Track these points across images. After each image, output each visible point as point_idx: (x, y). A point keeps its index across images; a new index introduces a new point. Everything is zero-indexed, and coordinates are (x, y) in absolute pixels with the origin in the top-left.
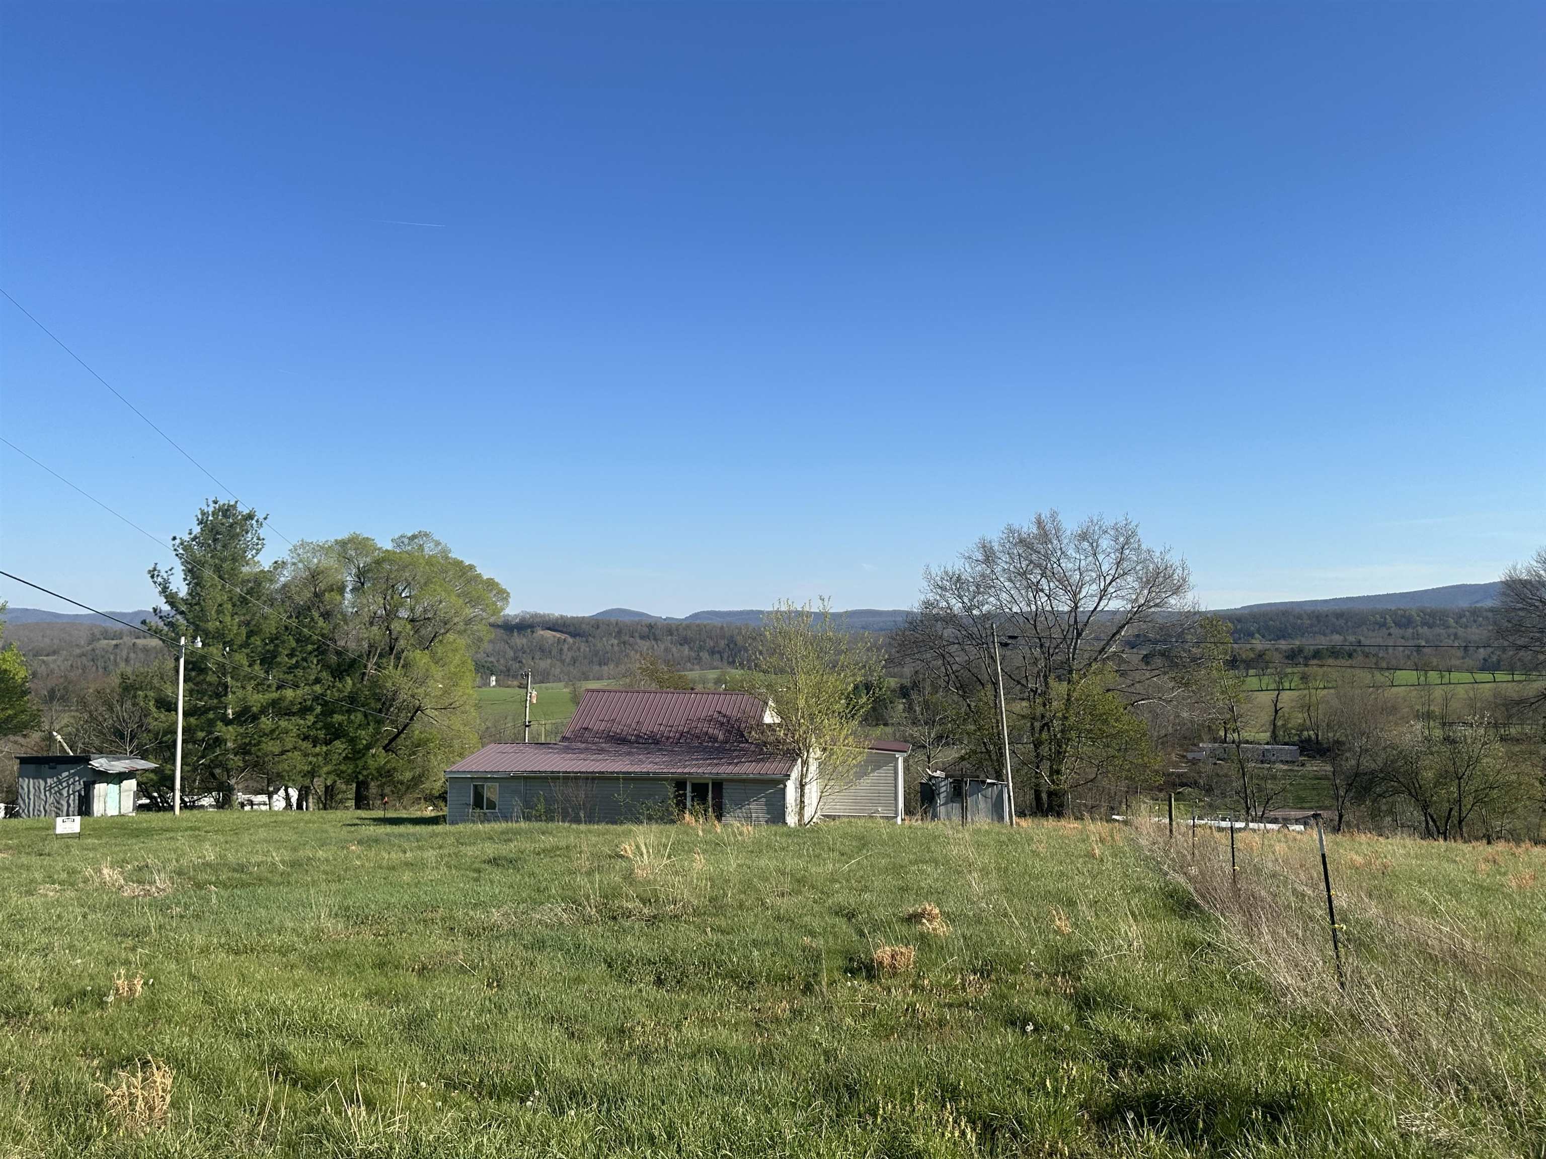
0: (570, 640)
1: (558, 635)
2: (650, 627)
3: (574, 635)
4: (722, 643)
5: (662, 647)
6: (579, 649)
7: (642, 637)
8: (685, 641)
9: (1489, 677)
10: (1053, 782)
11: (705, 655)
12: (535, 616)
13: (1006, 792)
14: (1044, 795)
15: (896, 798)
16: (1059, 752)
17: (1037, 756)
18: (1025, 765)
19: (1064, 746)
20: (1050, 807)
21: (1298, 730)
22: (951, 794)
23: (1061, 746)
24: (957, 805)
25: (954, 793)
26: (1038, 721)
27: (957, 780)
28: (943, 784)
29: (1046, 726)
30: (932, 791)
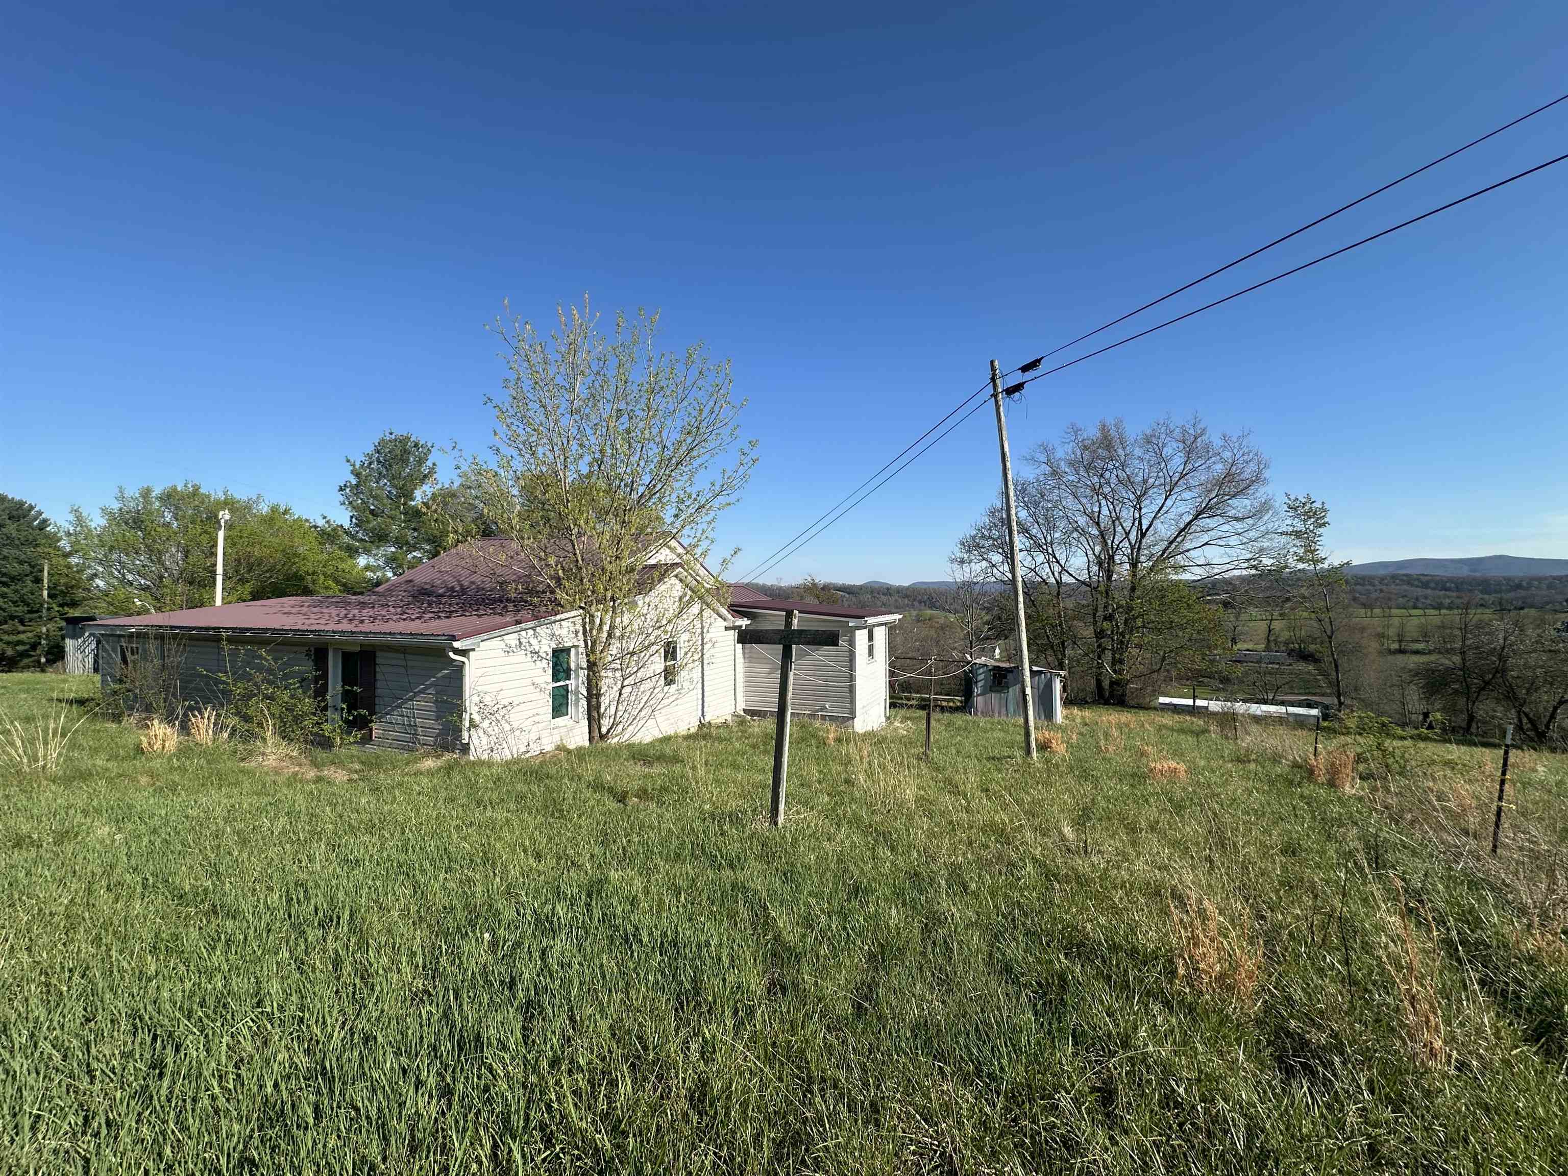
0: (847, 596)
1: (842, 593)
2: (888, 589)
3: (849, 593)
4: (926, 597)
5: (895, 599)
6: (853, 600)
7: (884, 594)
8: (906, 596)
9: (1437, 612)
10: (1115, 671)
11: (916, 604)
12: (831, 584)
13: (1058, 681)
14: (1106, 684)
15: (852, 690)
16: (1122, 642)
17: (1099, 646)
18: (1087, 655)
19: (1127, 637)
20: (1112, 696)
21: (1286, 643)
22: (990, 683)
23: (1124, 637)
24: (998, 695)
25: (994, 682)
26: (1100, 613)
27: (999, 667)
28: (981, 670)
29: (1109, 618)
30: (971, 679)
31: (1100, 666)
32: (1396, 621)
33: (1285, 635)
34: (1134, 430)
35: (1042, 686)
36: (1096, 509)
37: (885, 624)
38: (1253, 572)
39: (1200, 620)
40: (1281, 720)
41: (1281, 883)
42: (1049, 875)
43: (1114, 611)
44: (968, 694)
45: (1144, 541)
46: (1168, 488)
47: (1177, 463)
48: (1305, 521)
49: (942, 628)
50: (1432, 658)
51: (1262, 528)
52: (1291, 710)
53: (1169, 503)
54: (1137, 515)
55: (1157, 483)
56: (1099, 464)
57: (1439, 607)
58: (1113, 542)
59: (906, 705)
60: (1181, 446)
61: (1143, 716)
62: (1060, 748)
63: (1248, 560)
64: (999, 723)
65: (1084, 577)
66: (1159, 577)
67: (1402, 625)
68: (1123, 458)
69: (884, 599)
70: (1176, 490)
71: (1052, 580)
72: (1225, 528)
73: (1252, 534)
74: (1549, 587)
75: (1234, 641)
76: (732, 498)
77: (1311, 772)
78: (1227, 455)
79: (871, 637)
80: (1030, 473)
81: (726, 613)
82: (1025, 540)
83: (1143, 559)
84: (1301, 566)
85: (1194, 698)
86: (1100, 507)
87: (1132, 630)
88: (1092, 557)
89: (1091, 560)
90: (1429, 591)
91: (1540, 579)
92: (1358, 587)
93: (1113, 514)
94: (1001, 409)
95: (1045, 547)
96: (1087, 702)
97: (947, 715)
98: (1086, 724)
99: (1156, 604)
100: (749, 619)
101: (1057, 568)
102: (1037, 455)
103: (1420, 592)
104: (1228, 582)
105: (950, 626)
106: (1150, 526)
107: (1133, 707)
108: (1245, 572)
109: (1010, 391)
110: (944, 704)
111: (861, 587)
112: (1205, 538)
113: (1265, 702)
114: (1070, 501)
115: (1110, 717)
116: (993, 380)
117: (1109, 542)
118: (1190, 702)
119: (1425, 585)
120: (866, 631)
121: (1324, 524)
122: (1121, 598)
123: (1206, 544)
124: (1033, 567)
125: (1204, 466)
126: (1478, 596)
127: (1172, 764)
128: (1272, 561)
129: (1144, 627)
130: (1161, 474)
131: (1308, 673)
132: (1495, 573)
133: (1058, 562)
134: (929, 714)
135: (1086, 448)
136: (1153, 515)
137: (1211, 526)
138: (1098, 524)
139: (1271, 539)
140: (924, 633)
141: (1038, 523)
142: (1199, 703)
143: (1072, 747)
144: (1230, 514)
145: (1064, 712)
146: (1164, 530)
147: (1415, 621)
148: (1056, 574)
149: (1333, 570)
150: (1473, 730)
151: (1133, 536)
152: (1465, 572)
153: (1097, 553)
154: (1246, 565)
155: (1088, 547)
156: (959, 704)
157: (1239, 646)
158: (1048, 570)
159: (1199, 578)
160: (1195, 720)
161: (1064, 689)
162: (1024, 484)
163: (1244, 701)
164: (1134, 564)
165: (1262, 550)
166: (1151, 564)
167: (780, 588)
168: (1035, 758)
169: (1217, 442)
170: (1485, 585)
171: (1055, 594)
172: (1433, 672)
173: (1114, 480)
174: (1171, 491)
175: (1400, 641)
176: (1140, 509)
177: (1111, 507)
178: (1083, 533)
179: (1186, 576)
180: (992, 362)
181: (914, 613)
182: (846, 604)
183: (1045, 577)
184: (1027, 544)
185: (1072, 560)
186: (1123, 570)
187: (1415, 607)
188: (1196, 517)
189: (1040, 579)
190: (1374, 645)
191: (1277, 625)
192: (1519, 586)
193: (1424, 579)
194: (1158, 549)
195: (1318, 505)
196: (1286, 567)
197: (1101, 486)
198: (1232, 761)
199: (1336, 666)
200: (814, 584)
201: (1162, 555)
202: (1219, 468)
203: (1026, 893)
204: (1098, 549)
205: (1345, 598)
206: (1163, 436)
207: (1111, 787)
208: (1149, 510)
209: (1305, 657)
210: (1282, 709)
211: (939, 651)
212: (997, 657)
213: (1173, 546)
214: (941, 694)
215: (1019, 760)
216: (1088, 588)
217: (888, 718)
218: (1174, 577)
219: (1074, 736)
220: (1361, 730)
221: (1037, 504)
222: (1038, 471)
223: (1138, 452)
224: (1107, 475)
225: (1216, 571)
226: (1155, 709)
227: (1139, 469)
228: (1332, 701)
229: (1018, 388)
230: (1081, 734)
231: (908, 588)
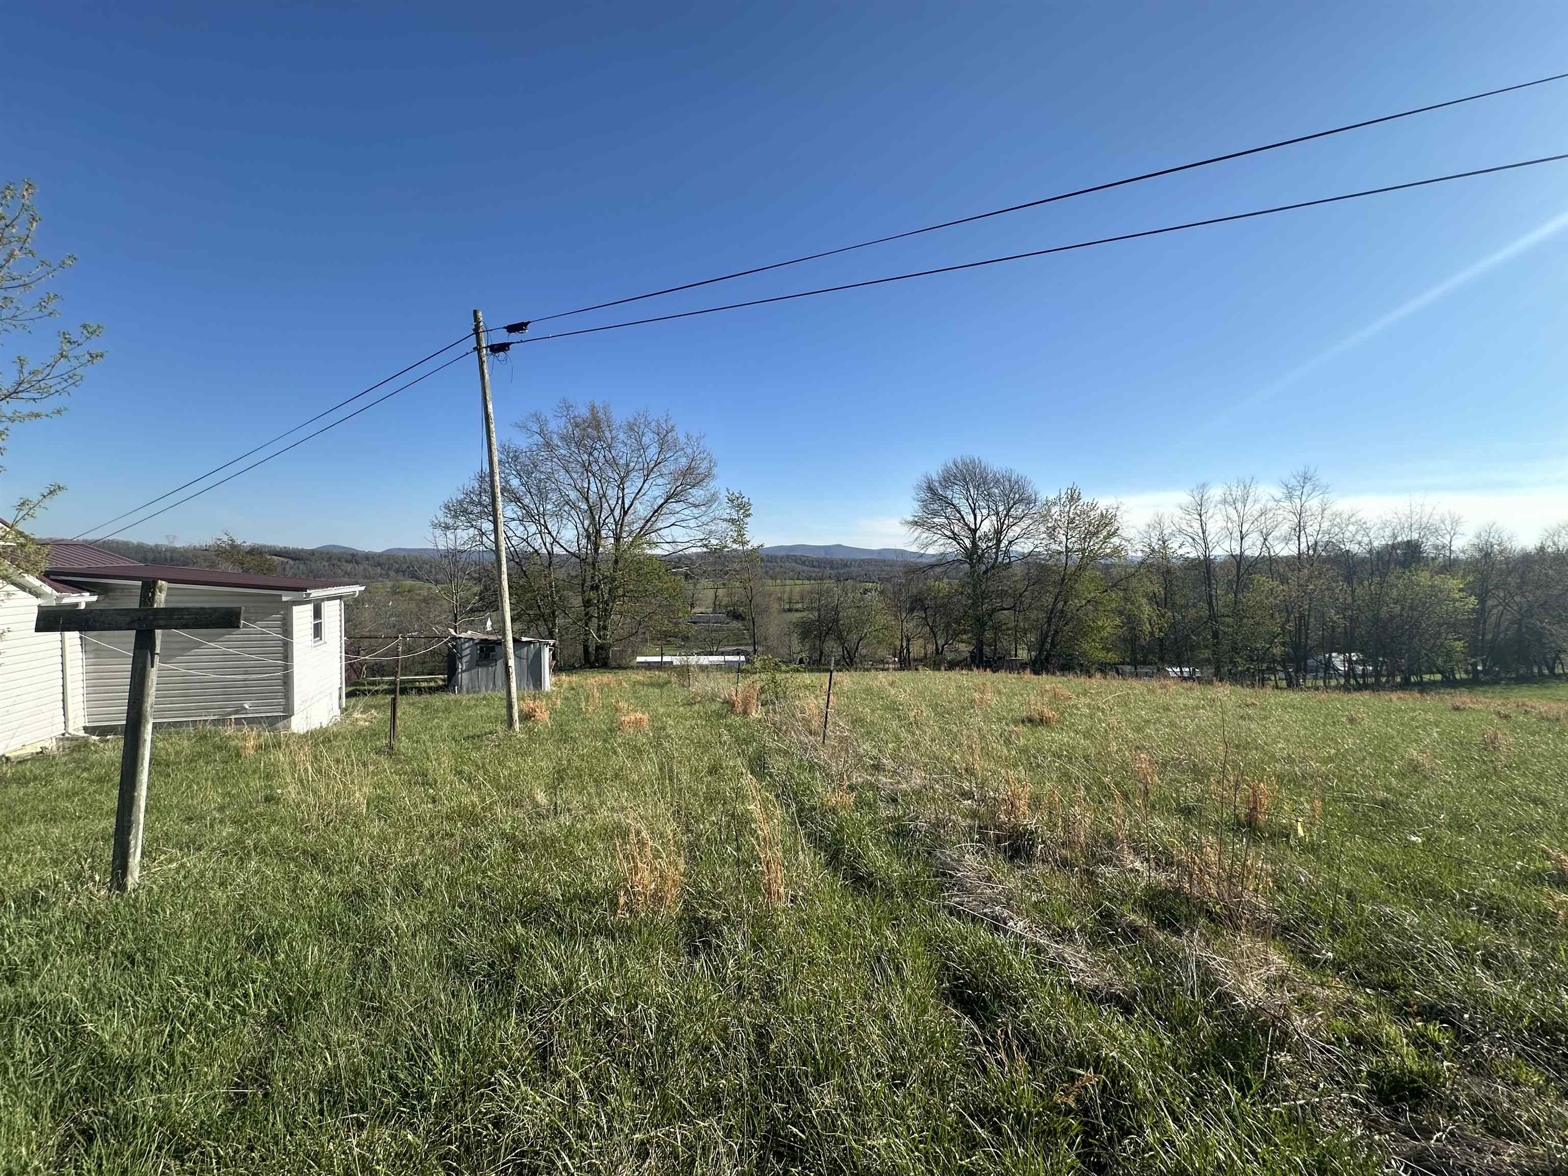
0: (291, 562)
1: (282, 559)
2: (353, 555)
3: (294, 559)
4: (405, 566)
5: (362, 568)
6: (298, 568)
7: (347, 561)
8: (379, 564)
9: (808, 582)
10: (599, 637)
11: (392, 573)
12: (264, 546)
13: (547, 650)
14: (592, 649)
15: (287, 681)
16: (606, 610)
17: (587, 614)
18: (575, 623)
19: (611, 604)
20: (597, 660)
21: (726, 607)
22: (476, 657)
23: (608, 605)
24: (485, 669)
25: (480, 657)
26: (588, 583)
27: (486, 640)
28: (467, 645)
29: (595, 588)
30: (454, 655)
31: (587, 633)
32: (787, 588)
33: (725, 601)
34: (620, 416)
35: (531, 656)
36: (586, 485)
37: (340, 598)
38: (705, 550)
39: (667, 589)
40: (718, 667)
41: (706, 799)
42: (516, 845)
43: (599, 581)
44: (452, 671)
45: (626, 518)
46: (646, 473)
47: (653, 451)
48: (738, 511)
49: (425, 600)
50: (805, 614)
51: (712, 515)
52: (729, 658)
53: (646, 486)
54: (621, 495)
55: (637, 467)
56: (588, 442)
57: (809, 579)
58: (600, 517)
59: (369, 691)
60: (657, 438)
61: (621, 675)
62: (543, 716)
63: (702, 540)
64: (484, 698)
65: (574, 549)
66: (637, 551)
67: (791, 591)
68: (609, 440)
69: (349, 567)
70: (652, 475)
71: (545, 551)
72: (687, 512)
73: (704, 519)
74: (859, 566)
75: (692, 606)
76: (45, 406)
77: (733, 705)
78: (689, 451)
79: (317, 614)
80: (523, 442)
81: (37, 583)
82: (516, 509)
83: (624, 535)
84: (735, 546)
85: (662, 655)
86: (589, 483)
87: (615, 598)
88: (581, 530)
89: (581, 533)
90: (805, 568)
91: (855, 561)
92: (769, 564)
93: (601, 492)
94: (485, 366)
95: (537, 517)
96: (575, 668)
97: (426, 697)
98: (573, 689)
99: (634, 575)
100: (92, 593)
101: (549, 540)
102: (530, 424)
103: (800, 568)
104: (687, 557)
105: (436, 598)
106: (631, 505)
107: (613, 668)
108: (699, 550)
109: (497, 349)
110: (424, 684)
111: (312, 553)
112: (673, 520)
113: (711, 654)
114: (562, 475)
115: (593, 680)
116: (476, 331)
117: (597, 517)
118: (658, 659)
119: (803, 563)
120: (310, 607)
121: (749, 515)
122: (606, 568)
123: (673, 525)
124: (525, 537)
125: (672, 458)
126: (828, 571)
127: (639, 715)
128: (717, 541)
129: (624, 595)
130: (640, 460)
131: (738, 629)
132: (838, 556)
133: (550, 533)
134: (394, 700)
135: (577, 425)
136: (633, 496)
137: (677, 510)
138: (587, 499)
139: (717, 524)
140: (402, 607)
141: (530, 493)
142: (666, 659)
143: (556, 712)
144: (690, 501)
145: (553, 679)
146: (642, 510)
147: (798, 588)
148: (548, 545)
149: (754, 550)
150: (823, 662)
151: (617, 513)
152: (822, 555)
153: (586, 526)
154: (700, 544)
155: (578, 521)
156: (441, 683)
157: (697, 610)
158: (540, 541)
159: (667, 553)
160: (661, 674)
161: (554, 656)
162: (516, 452)
163: (698, 654)
164: (617, 539)
165: (711, 532)
166: (631, 539)
167: (174, 550)
168: (518, 730)
169: (682, 440)
170: (831, 564)
171: (546, 564)
172: (805, 623)
173: (601, 460)
174: (648, 476)
175: (790, 603)
176: (623, 489)
177: (599, 485)
178: (574, 507)
179: (657, 551)
180: (475, 312)
181: (389, 584)
182: (290, 573)
183: (537, 548)
184: (519, 513)
185: (563, 532)
186: (608, 543)
187: (798, 579)
188: (666, 502)
189: (532, 550)
190: (776, 606)
191: (721, 592)
192: (846, 565)
193: (803, 559)
194: (636, 527)
195: (746, 500)
196: (726, 547)
197: (590, 464)
198: (684, 705)
199: (754, 623)
200: (233, 546)
201: (640, 532)
202: (684, 461)
203: (489, 873)
204: (586, 523)
205: (760, 572)
206: (642, 426)
207: (586, 746)
208: (630, 490)
209: (737, 616)
210: (721, 658)
211: (421, 626)
212: (489, 629)
213: (649, 525)
214: (423, 674)
215: (501, 734)
216: (578, 560)
217: (344, 710)
218: (649, 552)
219: (559, 702)
220: (764, 669)
221: (529, 474)
222: (530, 440)
223: (622, 436)
224: (596, 454)
225: (680, 548)
226: (632, 668)
227: (623, 452)
228: (750, 649)
229: (502, 347)
230: (566, 699)
231: (380, 555)
